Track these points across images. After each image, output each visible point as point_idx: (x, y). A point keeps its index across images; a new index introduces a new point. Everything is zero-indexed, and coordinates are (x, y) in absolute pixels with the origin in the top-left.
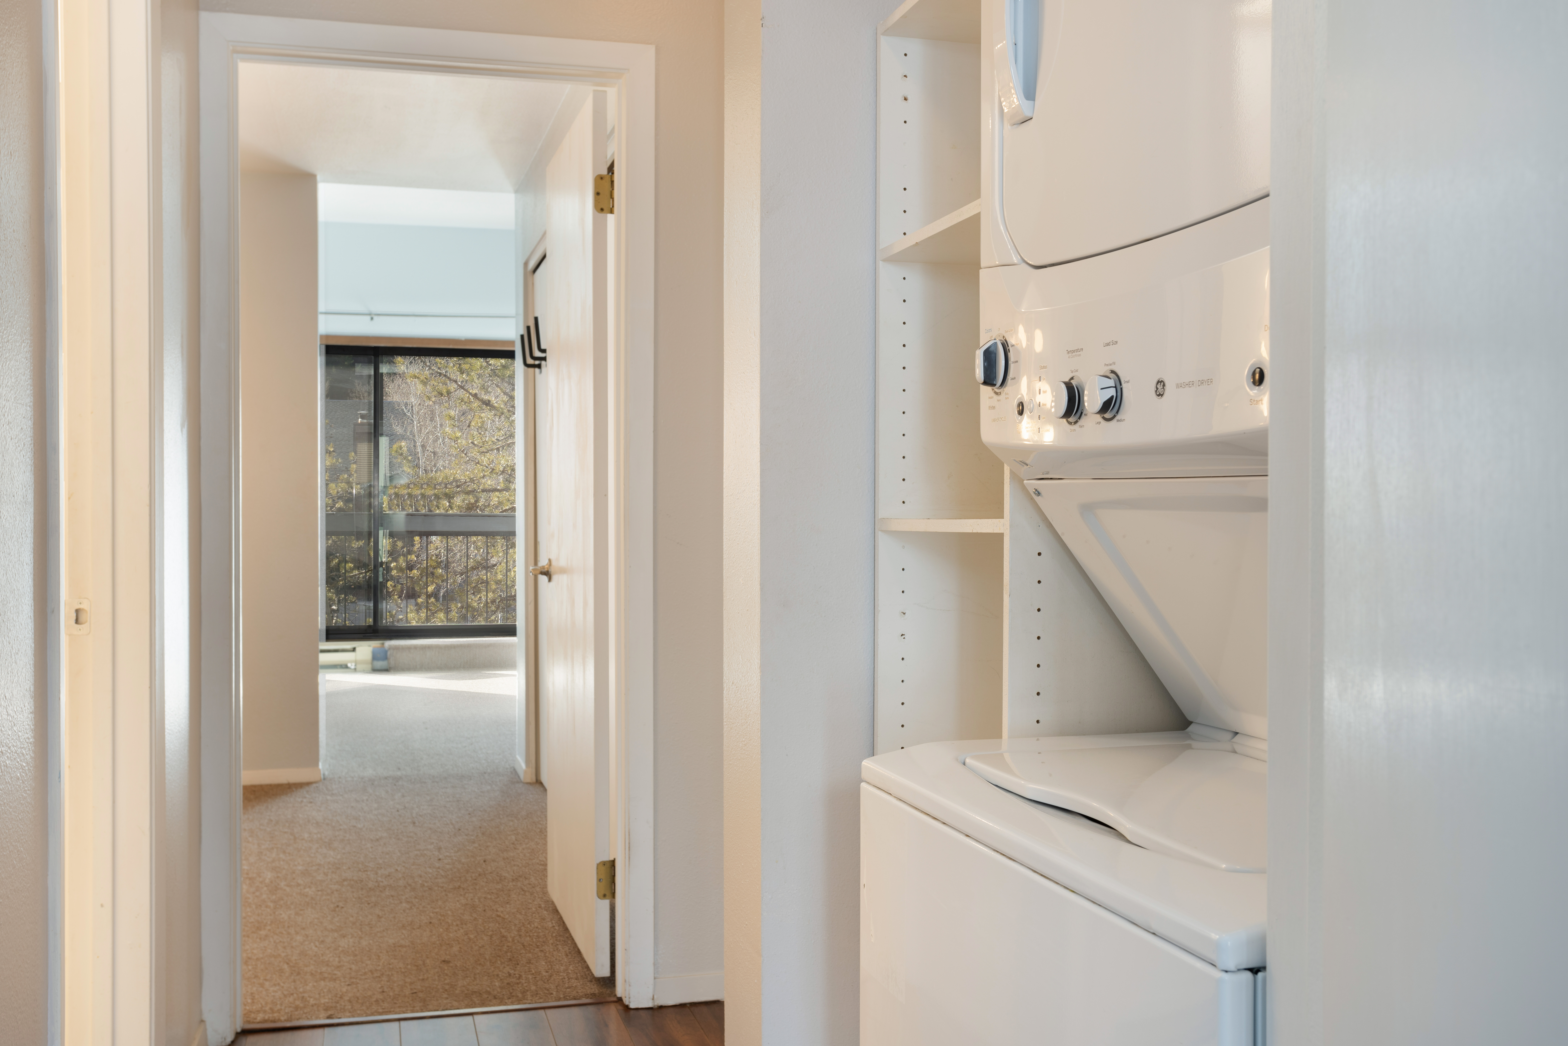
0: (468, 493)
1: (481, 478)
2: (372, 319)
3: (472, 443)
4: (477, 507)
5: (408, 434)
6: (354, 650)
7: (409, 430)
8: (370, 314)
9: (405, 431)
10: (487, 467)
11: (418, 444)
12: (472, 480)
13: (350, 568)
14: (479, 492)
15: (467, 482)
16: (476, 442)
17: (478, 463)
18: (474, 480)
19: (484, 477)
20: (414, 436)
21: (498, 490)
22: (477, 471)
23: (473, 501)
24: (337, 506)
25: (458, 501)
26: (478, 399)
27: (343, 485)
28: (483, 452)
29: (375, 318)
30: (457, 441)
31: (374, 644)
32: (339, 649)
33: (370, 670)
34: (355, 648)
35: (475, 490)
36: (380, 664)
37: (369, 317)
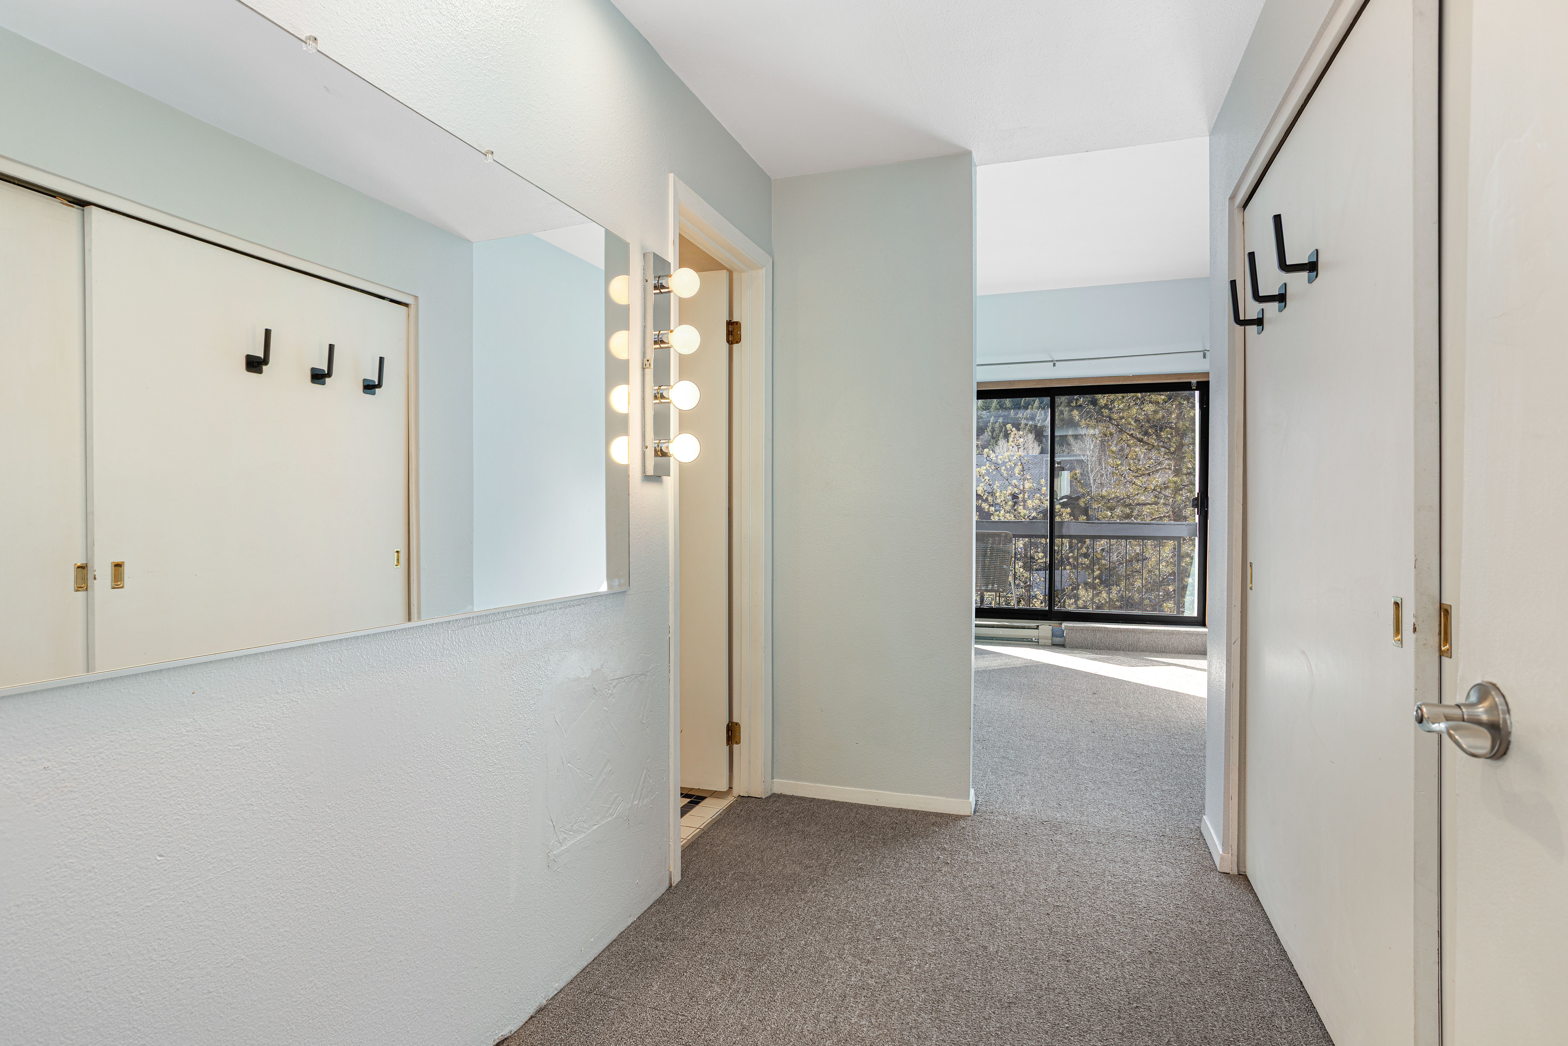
0: (1126, 506)
1: (1135, 495)
2: (1054, 365)
4: (1132, 516)
6: (1037, 628)
7: (1086, 470)
8: (1052, 361)
10: (1141, 487)
11: (1091, 478)
12: (1128, 497)
14: (1134, 506)
15: (1124, 499)
17: (1134, 484)
19: (1138, 494)
21: (1149, 504)
22: (1131, 489)
24: (1033, 515)
25: (1118, 511)
26: (1134, 437)
27: (1037, 501)
28: (1137, 477)
29: (1057, 363)
30: (1118, 467)
31: (1053, 623)
32: (1025, 626)
33: (1050, 644)
34: (1038, 626)
35: (1131, 503)
36: (1058, 640)
37: (1052, 363)
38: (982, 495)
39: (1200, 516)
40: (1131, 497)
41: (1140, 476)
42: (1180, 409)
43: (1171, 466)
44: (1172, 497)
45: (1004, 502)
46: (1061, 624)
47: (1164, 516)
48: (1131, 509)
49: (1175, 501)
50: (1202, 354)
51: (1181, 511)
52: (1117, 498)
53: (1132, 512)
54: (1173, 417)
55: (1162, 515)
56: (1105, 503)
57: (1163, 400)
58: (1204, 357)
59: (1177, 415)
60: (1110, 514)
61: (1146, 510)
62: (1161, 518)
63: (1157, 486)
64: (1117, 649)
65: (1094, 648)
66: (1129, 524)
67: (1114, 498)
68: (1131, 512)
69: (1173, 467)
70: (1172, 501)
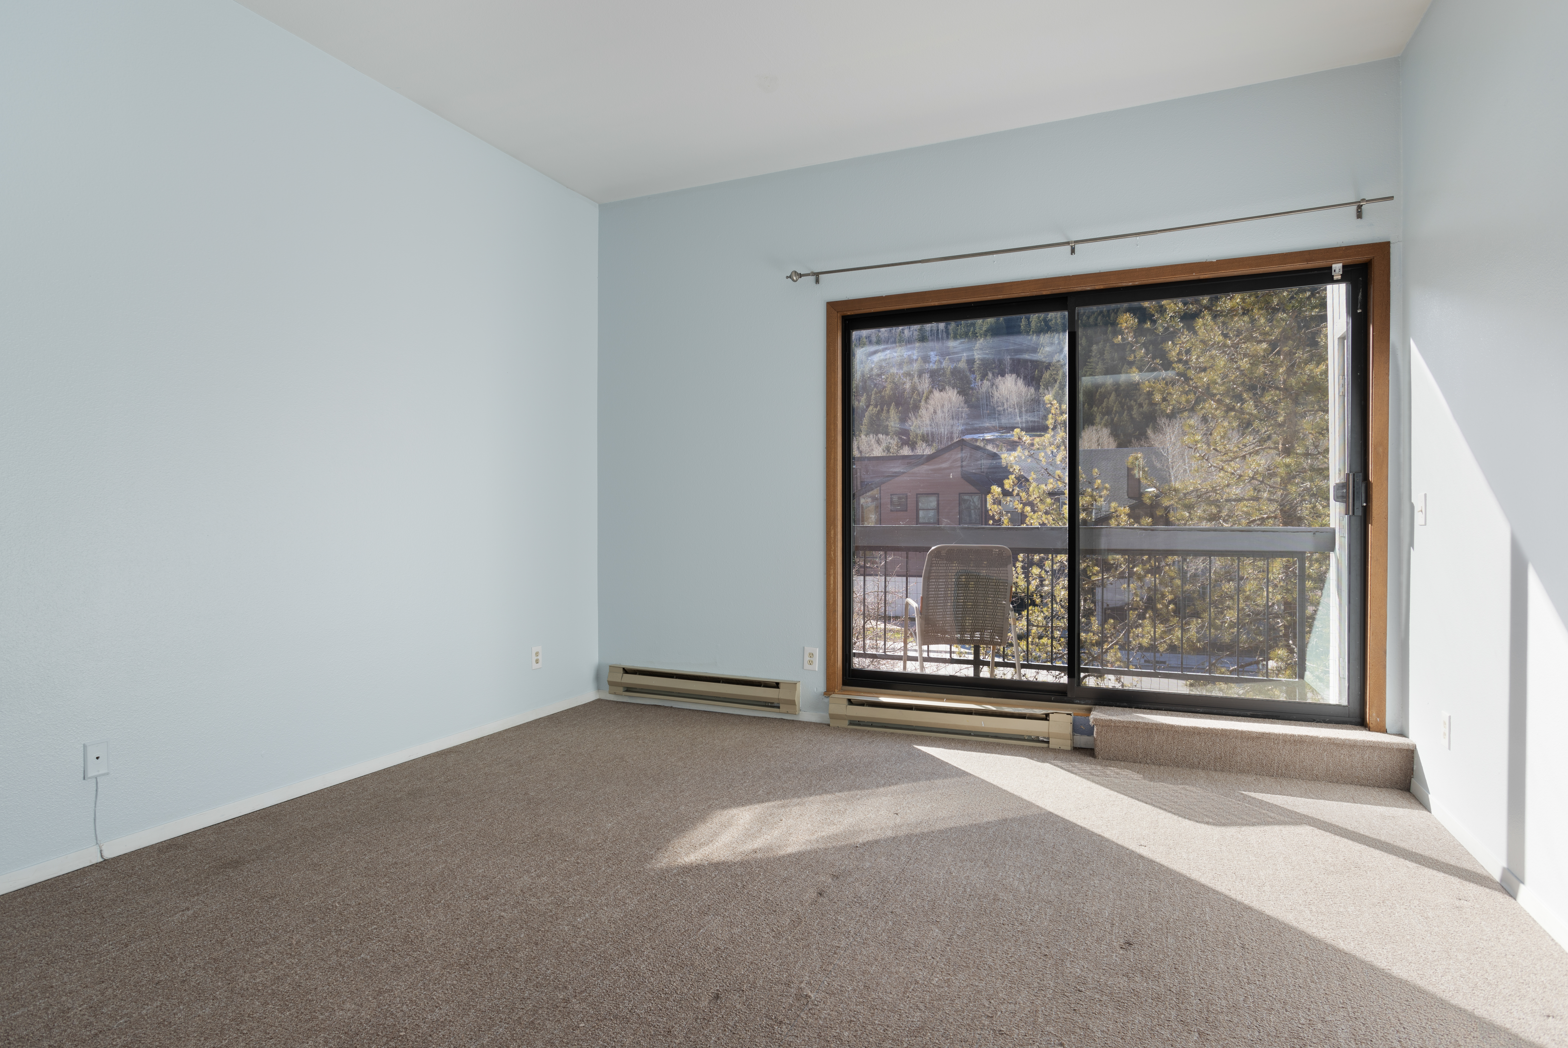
0: (1210, 503)
1: (1225, 486)
2: (1073, 251)
3: (1214, 449)
5: (1165, 467)
6: (1046, 718)
7: (1166, 465)
8: (1068, 243)
9: (1163, 466)
10: (1233, 475)
11: (1172, 474)
12: (1214, 490)
13: (1097, 571)
14: (1223, 502)
15: (1208, 492)
16: (1218, 449)
17: (1222, 470)
18: (1216, 490)
19: (1228, 485)
20: (1169, 469)
21: (1245, 500)
22: (1218, 479)
23: (1215, 511)
28: (1227, 461)
29: (1077, 248)
31: (1076, 709)
32: (1025, 714)
33: (1069, 748)
34: (1047, 715)
35: (1218, 500)
36: (1082, 740)
37: (1068, 248)
38: (1011, 490)
39: (1353, 518)
40: (1218, 490)
41: (1231, 461)
42: (1290, 360)
43: (1278, 444)
44: (1282, 489)
45: (1038, 499)
46: (1090, 710)
47: (1268, 518)
48: (1218, 506)
49: (1286, 495)
50: (1354, 208)
51: (1295, 510)
52: (1197, 491)
53: (1220, 512)
54: (1281, 371)
55: (1265, 516)
56: (1180, 499)
57: (1265, 350)
58: (1359, 215)
59: (1288, 369)
60: (1187, 514)
61: (1242, 508)
62: (1263, 520)
63: (1256, 473)
64: (1192, 766)
65: (1148, 761)
66: (1215, 530)
67: (1192, 491)
68: (1218, 511)
69: (1280, 446)
70: (1282, 494)
